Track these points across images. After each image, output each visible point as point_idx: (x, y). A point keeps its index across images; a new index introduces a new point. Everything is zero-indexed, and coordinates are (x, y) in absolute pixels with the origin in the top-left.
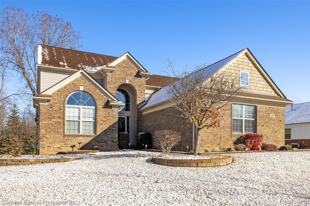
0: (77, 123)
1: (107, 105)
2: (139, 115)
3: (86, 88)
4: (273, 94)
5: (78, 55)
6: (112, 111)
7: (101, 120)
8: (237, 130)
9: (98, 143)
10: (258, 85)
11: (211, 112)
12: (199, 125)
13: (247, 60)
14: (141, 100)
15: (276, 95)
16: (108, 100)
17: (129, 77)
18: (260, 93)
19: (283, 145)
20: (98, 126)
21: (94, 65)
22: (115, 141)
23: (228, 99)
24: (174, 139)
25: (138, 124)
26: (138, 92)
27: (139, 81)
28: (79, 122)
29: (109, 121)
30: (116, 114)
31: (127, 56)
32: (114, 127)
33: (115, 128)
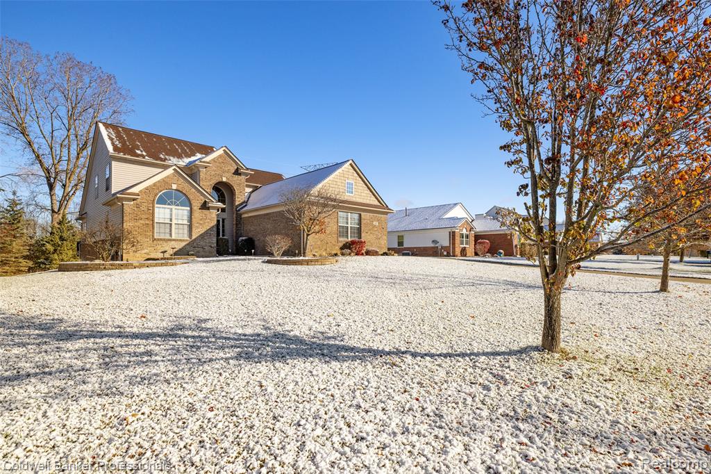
0: (169, 225)
1: (205, 206)
2: (238, 218)
3: (180, 187)
4: (376, 203)
5: (155, 140)
6: (210, 213)
7: (197, 223)
8: (343, 236)
9: (193, 248)
10: (363, 194)
11: (318, 220)
12: (309, 231)
13: (352, 171)
14: (241, 200)
15: (379, 204)
16: (205, 201)
17: (227, 174)
18: (365, 201)
19: (386, 251)
21: (180, 157)
22: (213, 246)
23: (334, 207)
24: (284, 244)
25: (237, 227)
26: (237, 191)
27: (238, 180)
28: (171, 224)
29: (207, 224)
30: (213, 216)
31: (224, 150)
32: (212, 231)
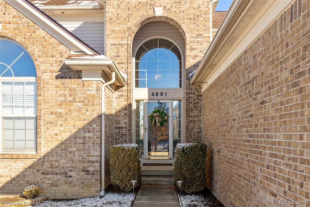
2: (192, 95)
3: (9, 29)
6: (83, 86)
7: (51, 113)
9: (43, 176)
14: (196, 56)
20: (42, 129)
22: (91, 169)
25: (190, 117)
26: (190, 35)
29: (75, 114)
30: (93, 93)
32: (89, 132)
33: (91, 135)
